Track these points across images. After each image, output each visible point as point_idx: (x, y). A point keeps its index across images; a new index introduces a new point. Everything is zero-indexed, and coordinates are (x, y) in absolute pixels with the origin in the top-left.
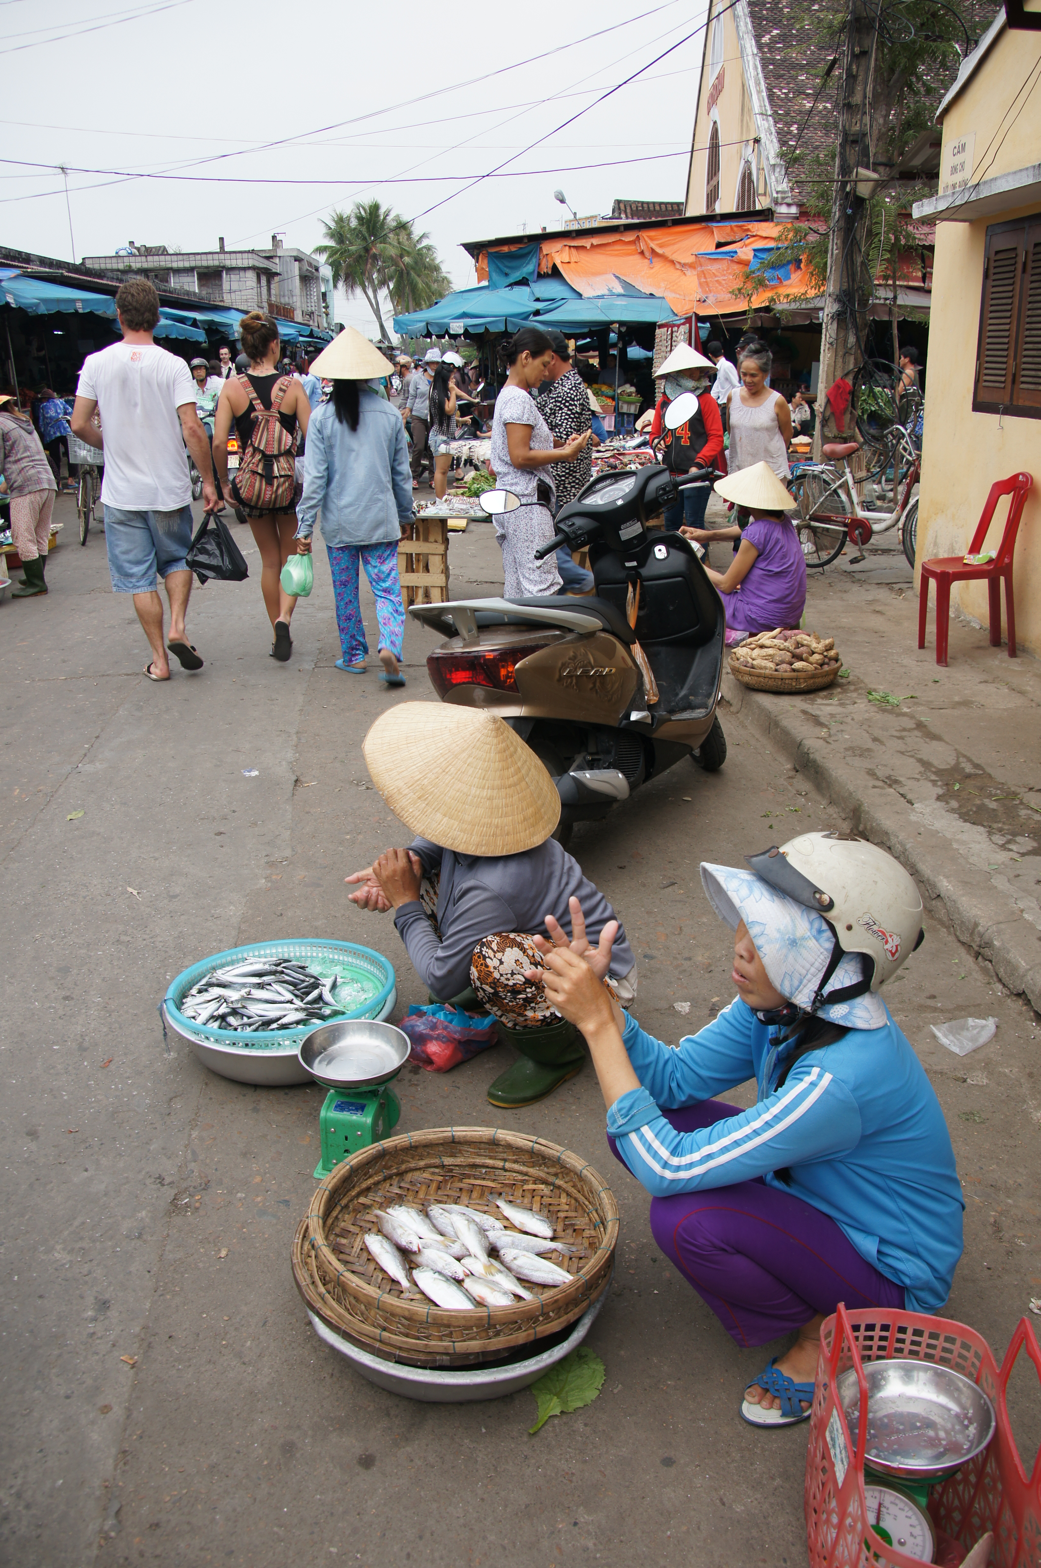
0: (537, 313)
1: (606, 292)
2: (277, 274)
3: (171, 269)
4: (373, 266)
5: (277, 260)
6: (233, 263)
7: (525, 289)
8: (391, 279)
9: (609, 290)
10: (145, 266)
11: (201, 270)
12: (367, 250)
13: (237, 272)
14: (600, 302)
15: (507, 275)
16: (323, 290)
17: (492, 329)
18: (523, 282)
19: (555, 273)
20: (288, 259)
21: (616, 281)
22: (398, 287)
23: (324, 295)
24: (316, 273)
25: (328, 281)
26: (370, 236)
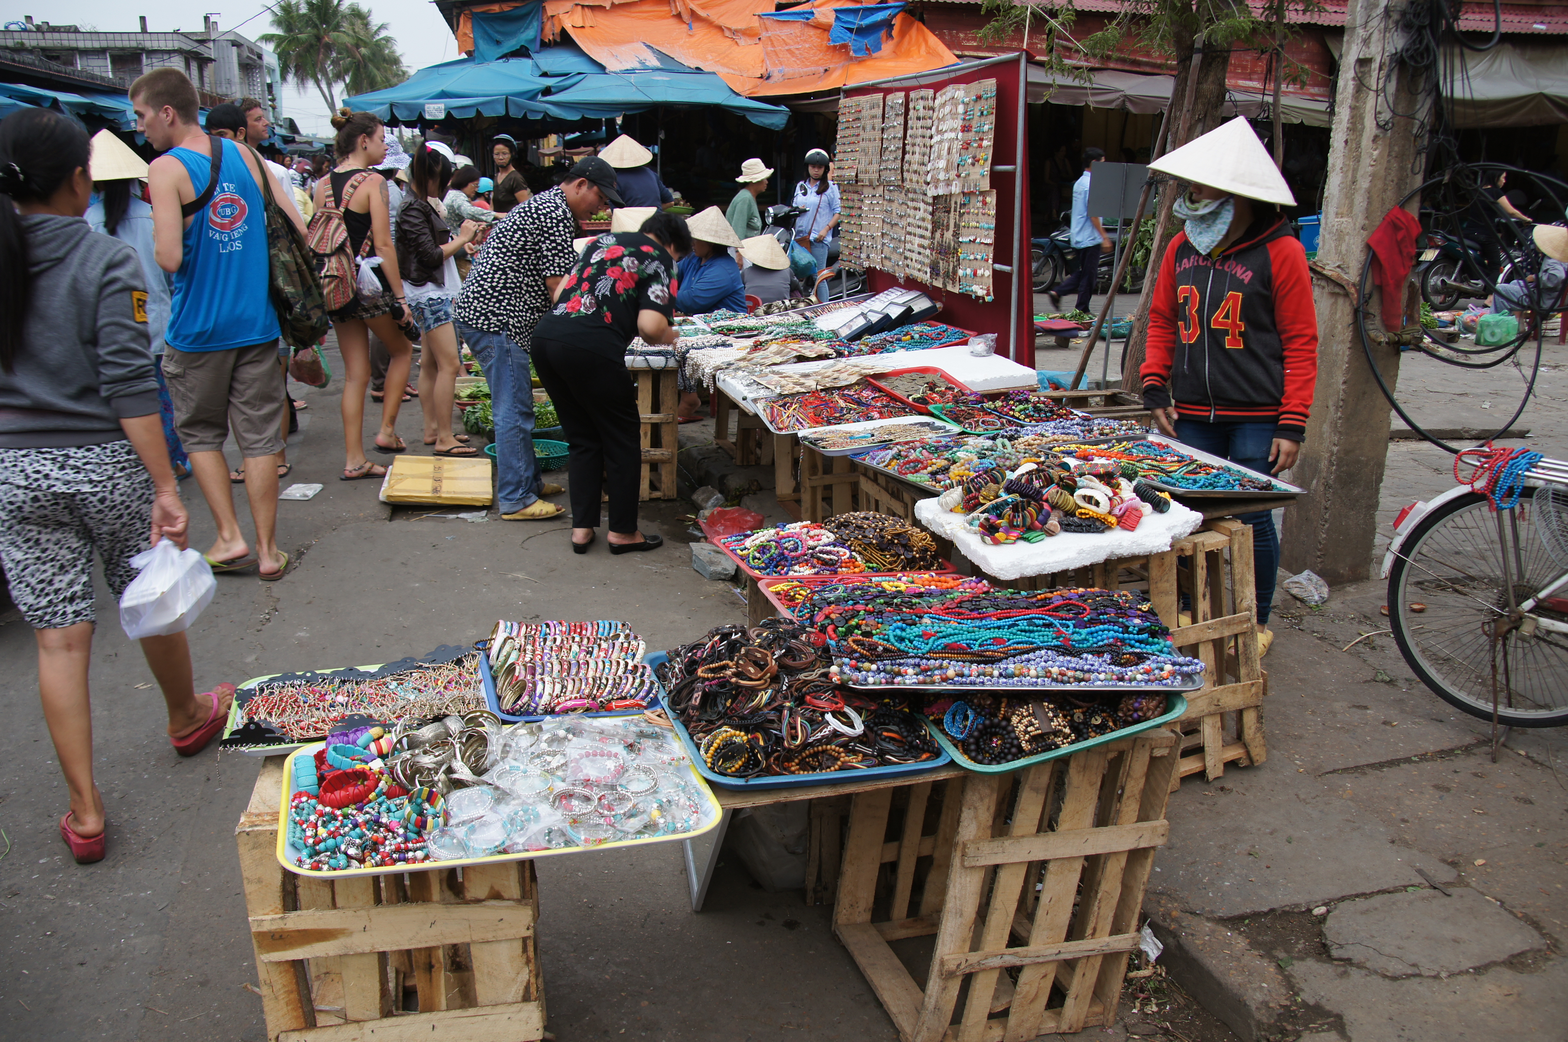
0: (547, 91)
1: (637, 65)
2: (211, 60)
3: (76, 49)
4: (327, 56)
5: (211, 45)
6: (155, 45)
7: (526, 63)
8: (346, 72)
9: (641, 62)
10: (43, 44)
11: (115, 52)
12: (319, 38)
13: (160, 56)
14: (632, 78)
15: (498, 43)
16: (269, 81)
17: (487, 113)
18: (522, 53)
19: (565, 41)
20: (224, 44)
21: (649, 51)
22: (354, 80)
23: (270, 86)
24: (259, 61)
25: (274, 70)
26: (322, 23)
